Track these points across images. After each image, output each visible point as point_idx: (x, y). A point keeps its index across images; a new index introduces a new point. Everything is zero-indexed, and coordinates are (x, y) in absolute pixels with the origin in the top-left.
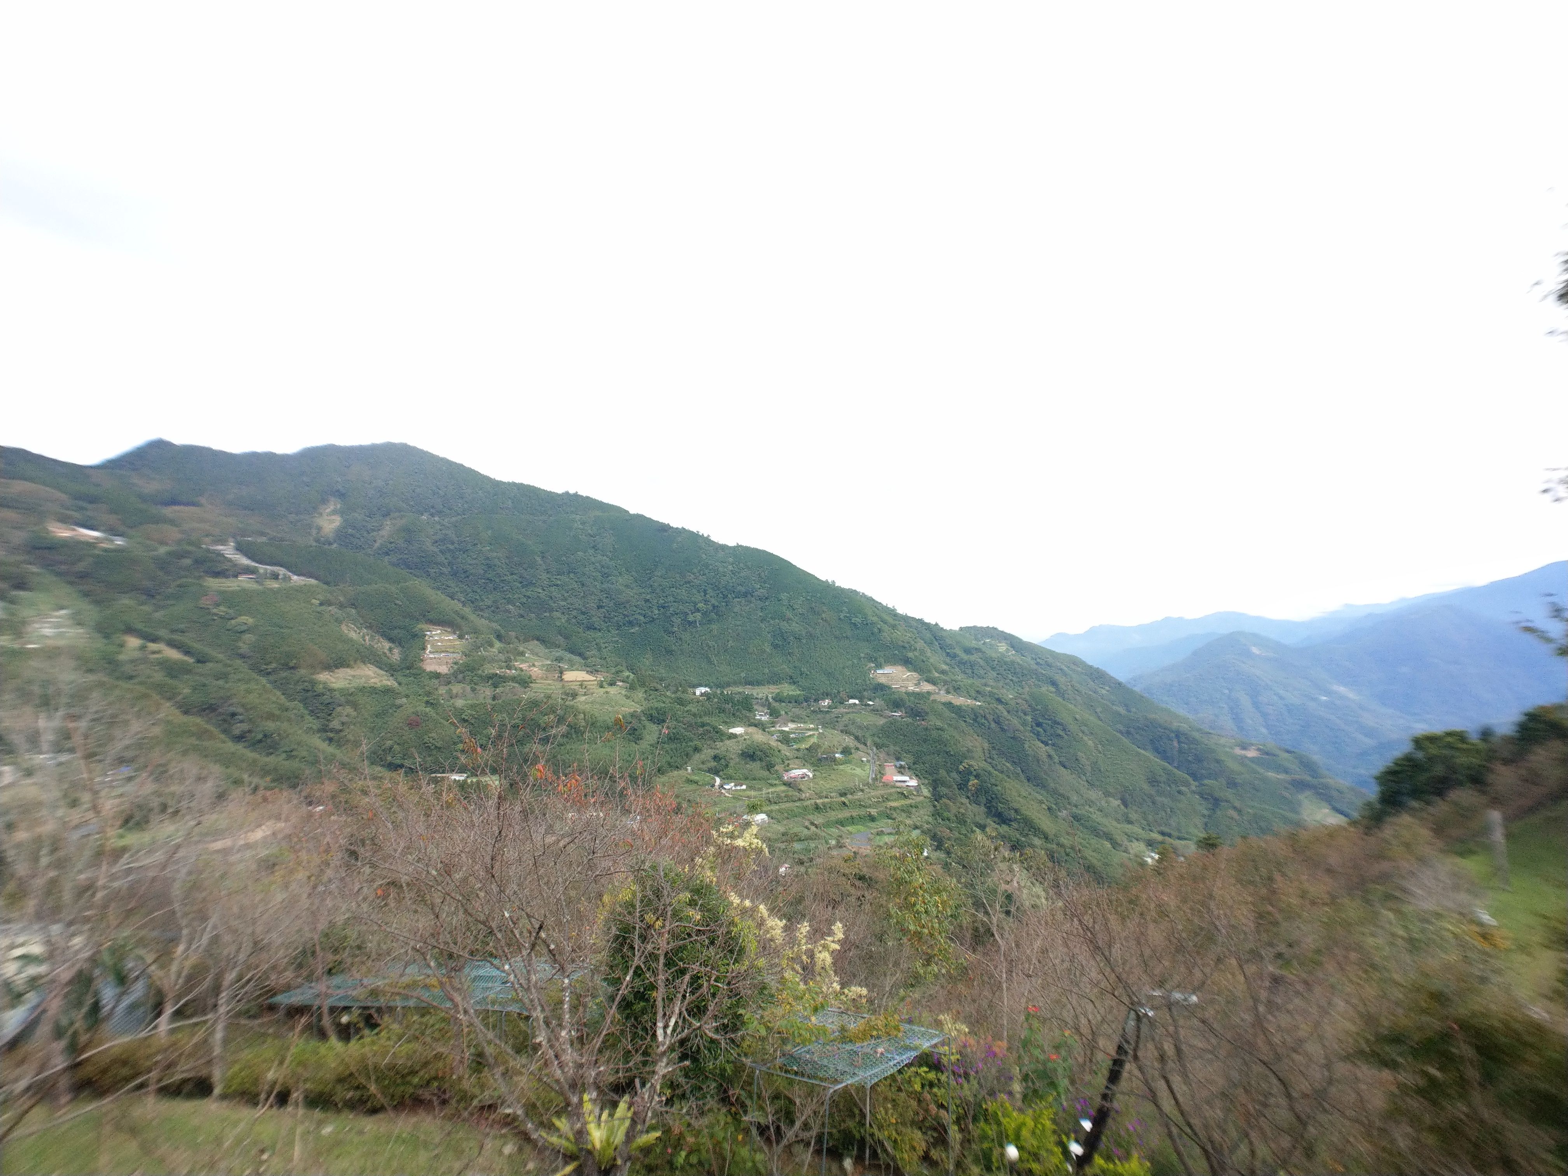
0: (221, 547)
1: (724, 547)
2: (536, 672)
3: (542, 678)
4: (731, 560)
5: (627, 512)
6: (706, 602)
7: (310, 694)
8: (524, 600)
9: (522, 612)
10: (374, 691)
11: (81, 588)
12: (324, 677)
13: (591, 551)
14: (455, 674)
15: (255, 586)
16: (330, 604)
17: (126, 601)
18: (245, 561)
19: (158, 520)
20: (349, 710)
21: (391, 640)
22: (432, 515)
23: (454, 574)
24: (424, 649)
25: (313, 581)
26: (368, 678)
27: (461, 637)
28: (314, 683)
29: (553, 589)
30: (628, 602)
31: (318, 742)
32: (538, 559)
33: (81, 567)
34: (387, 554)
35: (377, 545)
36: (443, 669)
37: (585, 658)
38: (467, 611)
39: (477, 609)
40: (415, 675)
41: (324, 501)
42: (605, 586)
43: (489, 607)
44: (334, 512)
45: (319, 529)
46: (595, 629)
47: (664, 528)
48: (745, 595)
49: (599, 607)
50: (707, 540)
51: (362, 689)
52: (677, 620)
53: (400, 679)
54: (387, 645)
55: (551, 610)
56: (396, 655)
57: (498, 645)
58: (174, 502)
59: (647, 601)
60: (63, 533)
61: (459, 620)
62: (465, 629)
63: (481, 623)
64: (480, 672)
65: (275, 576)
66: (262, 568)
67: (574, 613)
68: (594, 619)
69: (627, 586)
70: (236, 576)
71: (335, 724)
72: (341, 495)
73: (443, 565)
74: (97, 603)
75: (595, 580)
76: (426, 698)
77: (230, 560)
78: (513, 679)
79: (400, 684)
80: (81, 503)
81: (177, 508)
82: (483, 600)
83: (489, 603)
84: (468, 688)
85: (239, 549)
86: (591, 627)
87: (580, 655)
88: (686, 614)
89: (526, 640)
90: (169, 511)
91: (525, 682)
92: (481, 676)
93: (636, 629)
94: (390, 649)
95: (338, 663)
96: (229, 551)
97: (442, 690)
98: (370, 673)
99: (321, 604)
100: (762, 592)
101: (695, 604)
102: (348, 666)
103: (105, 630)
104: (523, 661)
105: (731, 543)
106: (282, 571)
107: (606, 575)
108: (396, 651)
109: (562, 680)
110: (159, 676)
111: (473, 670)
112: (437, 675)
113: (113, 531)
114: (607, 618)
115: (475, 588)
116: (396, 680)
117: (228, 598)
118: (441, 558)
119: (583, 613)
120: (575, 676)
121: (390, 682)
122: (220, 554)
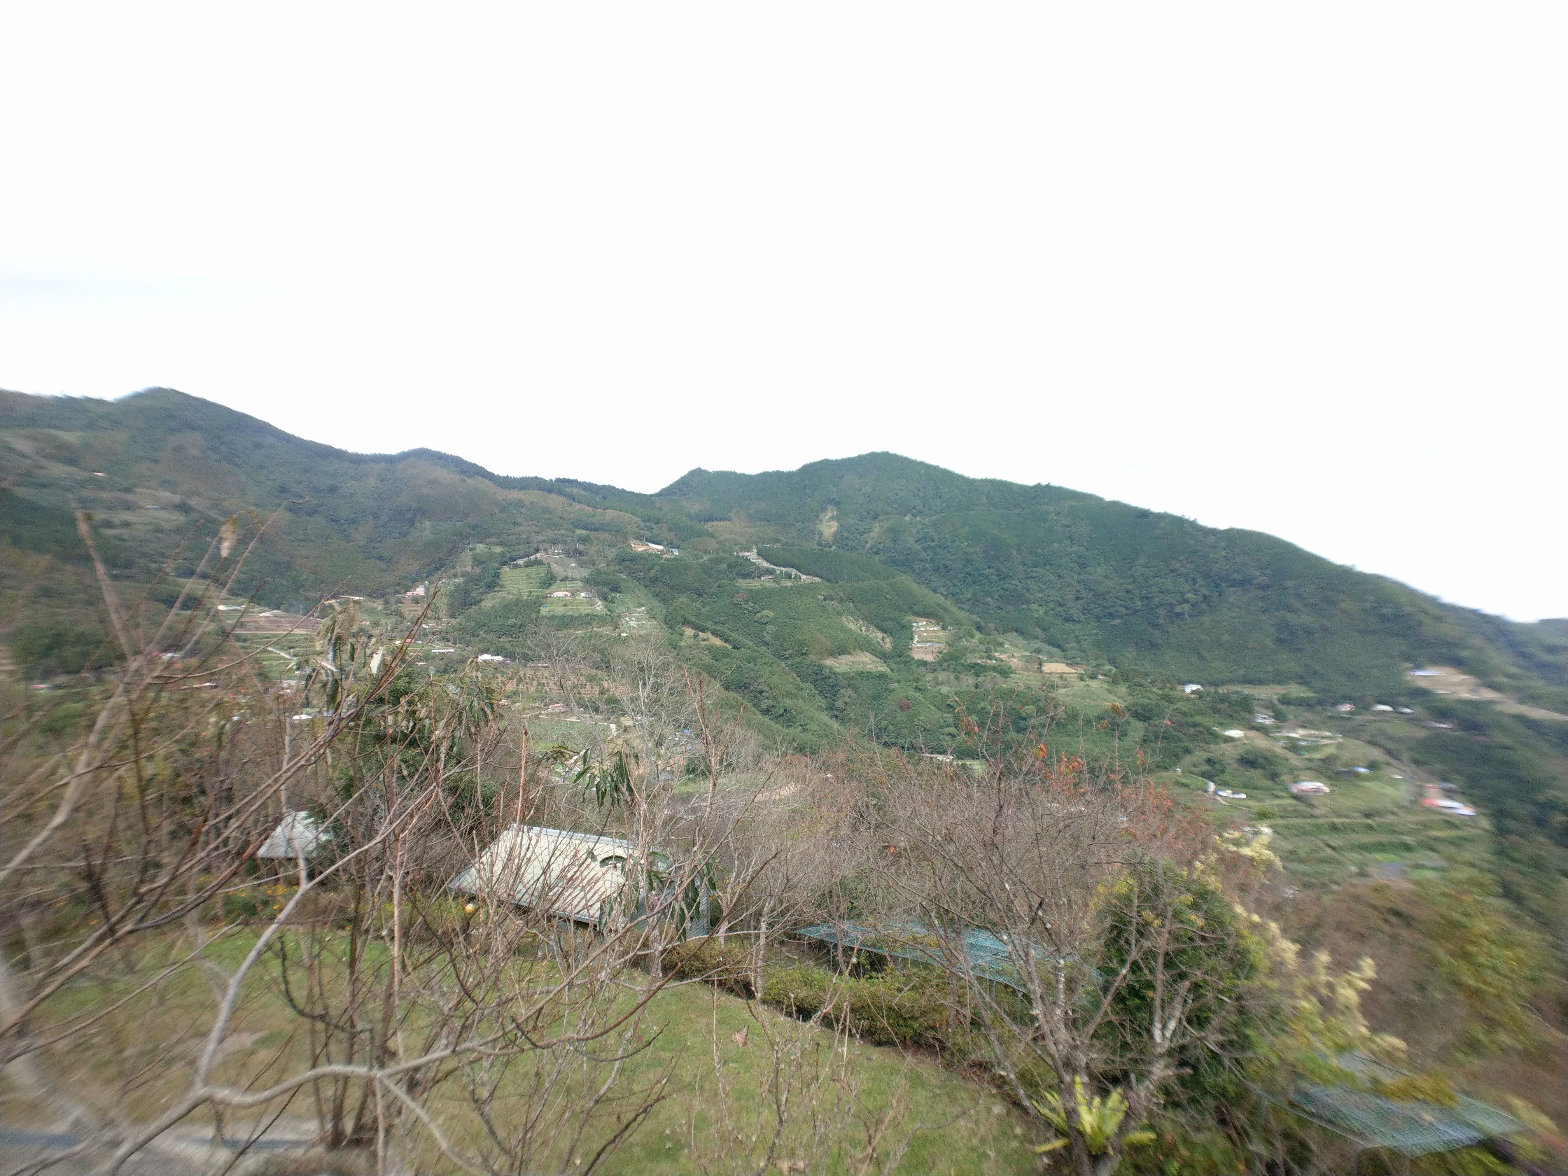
0: (747, 554)
1: (1213, 532)
2: (1015, 662)
3: (1022, 669)
4: (1223, 544)
5: (1102, 499)
6: (1195, 592)
7: (819, 677)
8: (1001, 593)
9: (1000, 604)
10: (868, 676)
11: (653, 589)
12: (829, 662)
13: (1068, 542)
14: (940, 663)
15: (774, 585)
16: (832, 600)
17: (683, 599)
18: (766, 564)
19: (701, 534)
20: (850, 691)
21: (883, 630)
22: (914, 515)
23: (936, 569)
24: (912, 639)
25: (818, 580)
26: (865, 663)
27: (944, 628)
28: (821, 667)
29: (1029, 581)
30: (1108, 593)
31: (825, 718)
32: (1014, 552)
33: (652, 573)
34: (877, 553)
35: (868, 546)
36: (929, 658)
37: (1064, 650)
38: (948, 603)
39: (958, 601)
40: (905, 663)
41: (824, 510)
42: (1083, 577)
43: (969, 600)
44: (832, 518)
45: (821, 534)
46: (1073, 621)
47: (1144, 514)
48: (1242, 583)
49: (1077, 599)
50: (1193, 524)
51: (860, 674)
52: (1162, 612)
53: (894, 666)
54: (880, 635)
55: (1028, 602)
56: (888, 645)
57: (978, 635)
58: (711, 519)
59: (1128, 592)
60: (639, 548)
61: (942, 612)
62: (947, 620)
63: (963, 615)
64: (963, 661)
65: (789, 576)
66: (778, 570)
67: (1052, 605)
68: (1072, 611)
69: (1106, 577)
70: (759, 577)
71: (839, 704)
72: (837, 504)
73: (926, 561)
74: (663, 601)
75: (1072, 570)
76: (915, 684)
77: (755, 564)
78: (994, 669)
79: (892, 670)
80: (648, 524)
81: (715, 523)
82: (963, 593)
83: (969, 596)
84: (952, 677)
85: (760, 554)
86: (1068, 619)
87: (1059, 647)
88: (1172, 605)
89: (1005, 632)
90: (709, 526)
91: (1005, 672)
92: (963, 665)
93: (1117, 622)
94: (883, 639)
95: (841, 650)
96: (752, 556)
97: (929, 677)
98: (867, 660)
99: (825, 599)
100: (1262, 580)
101: (1183, 594)
102: (849, 653)
103: (670, 622)
104: (1003, 652)
105: (1222, 526)
106: (793, 572)
107: (1083, 566)
108: (888, 640)
109: (1041, 672)
110: (708, 659)
111: (956, 659)
112: (924, 664)
113: (671, 545)
114: (1085, 610)
115: (956, 582)
116: (888, 666)
117: (754, 596)
118: (923, 555)
119: (1060, 605)
120: (1054, 667)
121: (884, 669)
122: (746, 559)
